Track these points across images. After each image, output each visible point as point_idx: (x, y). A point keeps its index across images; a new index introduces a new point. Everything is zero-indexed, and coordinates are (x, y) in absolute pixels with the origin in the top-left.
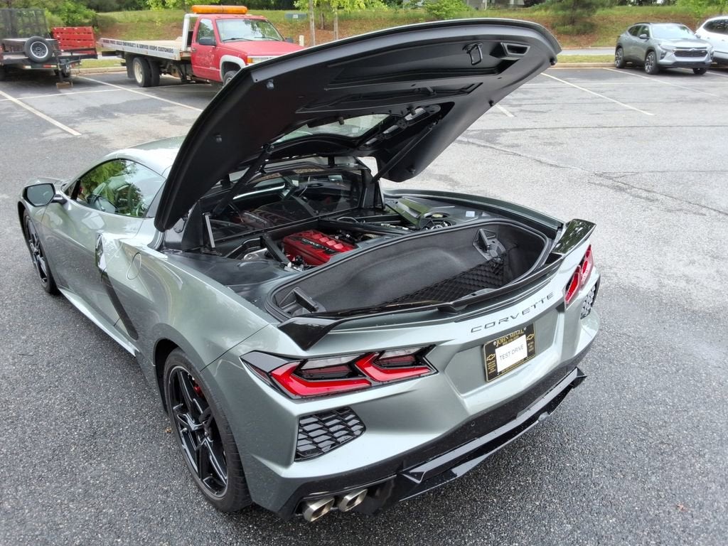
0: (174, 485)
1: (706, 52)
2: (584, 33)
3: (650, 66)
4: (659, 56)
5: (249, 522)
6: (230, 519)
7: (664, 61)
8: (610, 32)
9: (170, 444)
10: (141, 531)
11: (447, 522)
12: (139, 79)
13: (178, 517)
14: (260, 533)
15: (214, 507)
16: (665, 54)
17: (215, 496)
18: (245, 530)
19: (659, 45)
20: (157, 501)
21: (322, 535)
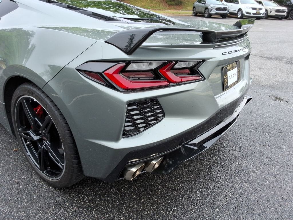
0: (23, 179)
1: (227, 9)
2: (178, 5)
3: (206, 15)
4: (210, 11)
5: (78, 193)
6: (65, 192)
7: (212, 12)
8: (188, 5)
9: (17, 157)
10: (3, 208)
11: (196, 178)
13: (29, 196)
14: (87, 198)
15: (53, 187)
16: (212, 10)
17: (54, 179)
18: (77, 198)
19: (210, 6)
20: (13, 189)
21: (127, 194)
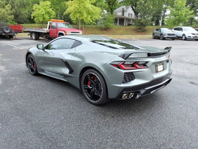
1: (175, 35)
2: (143, 32)
3: (162, 38)
7: (165, 37)
12: (34, 38)
19: (164, 33)
